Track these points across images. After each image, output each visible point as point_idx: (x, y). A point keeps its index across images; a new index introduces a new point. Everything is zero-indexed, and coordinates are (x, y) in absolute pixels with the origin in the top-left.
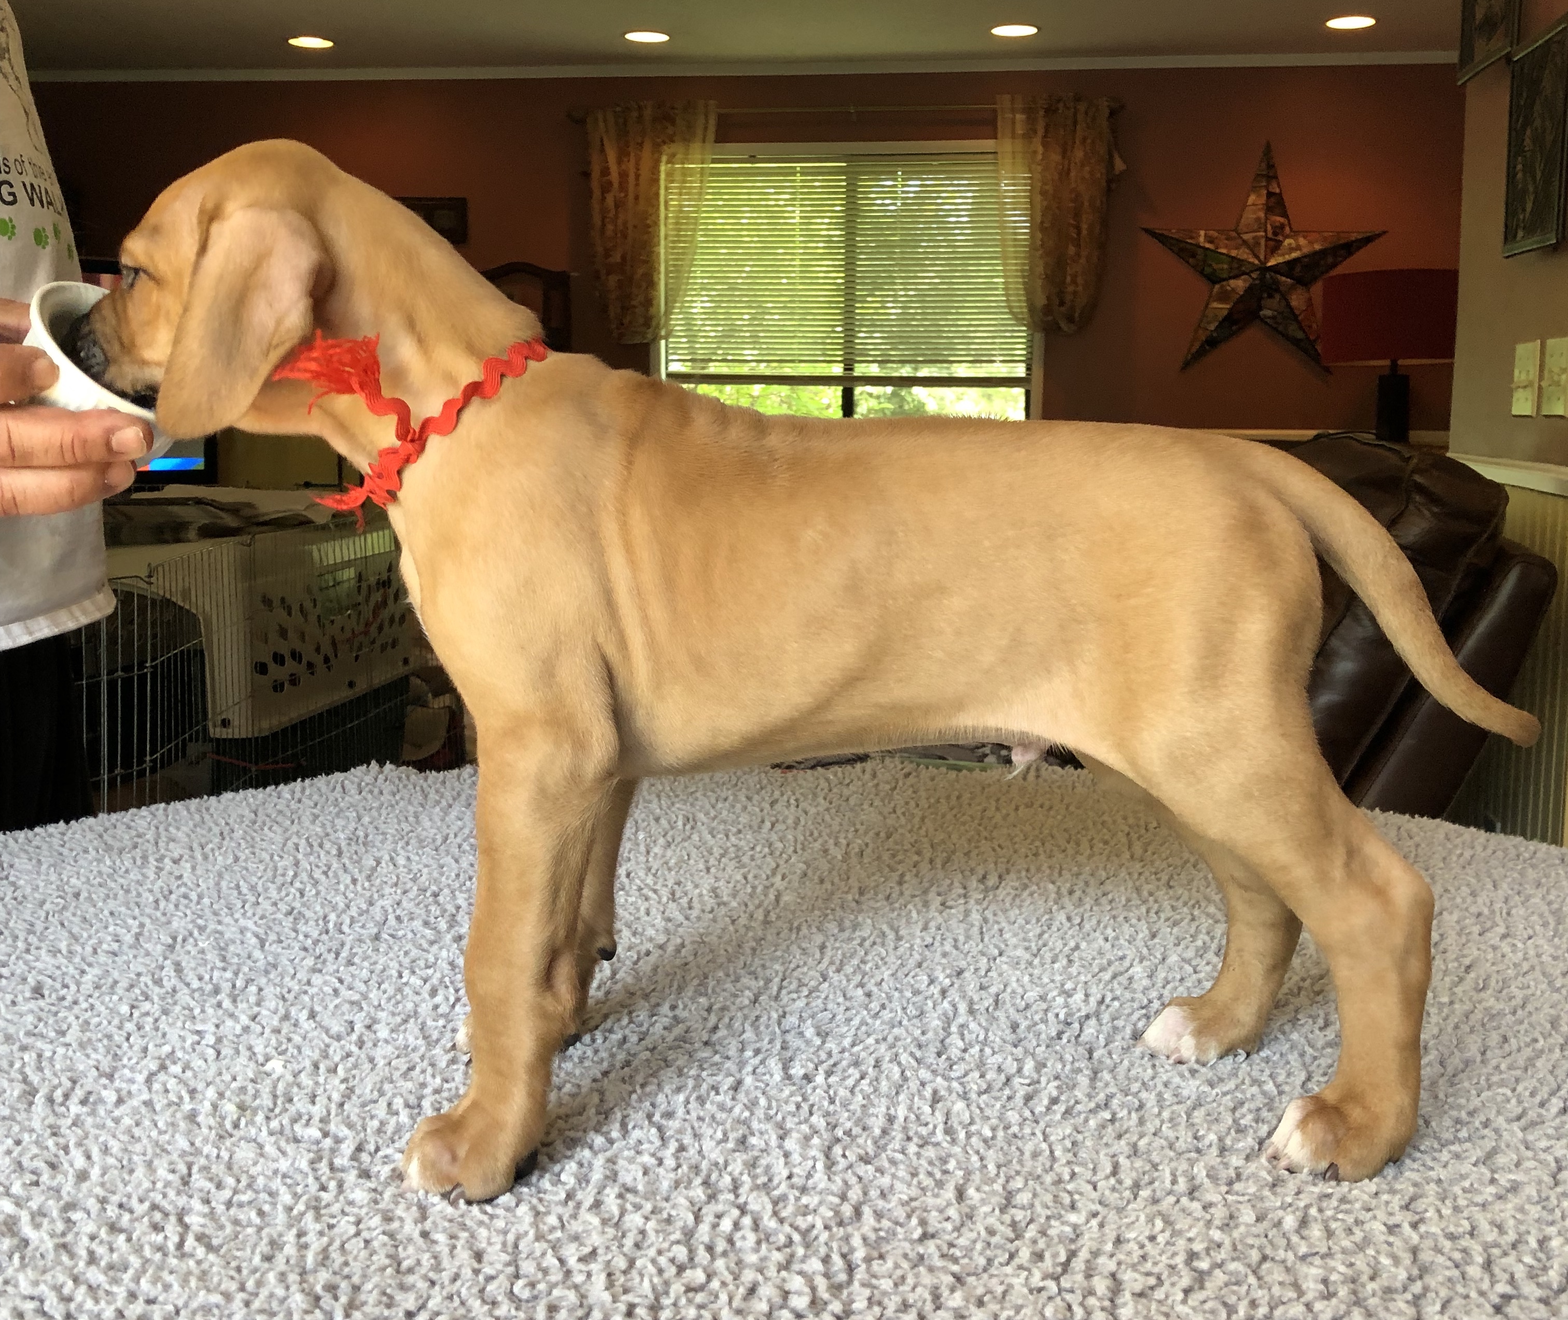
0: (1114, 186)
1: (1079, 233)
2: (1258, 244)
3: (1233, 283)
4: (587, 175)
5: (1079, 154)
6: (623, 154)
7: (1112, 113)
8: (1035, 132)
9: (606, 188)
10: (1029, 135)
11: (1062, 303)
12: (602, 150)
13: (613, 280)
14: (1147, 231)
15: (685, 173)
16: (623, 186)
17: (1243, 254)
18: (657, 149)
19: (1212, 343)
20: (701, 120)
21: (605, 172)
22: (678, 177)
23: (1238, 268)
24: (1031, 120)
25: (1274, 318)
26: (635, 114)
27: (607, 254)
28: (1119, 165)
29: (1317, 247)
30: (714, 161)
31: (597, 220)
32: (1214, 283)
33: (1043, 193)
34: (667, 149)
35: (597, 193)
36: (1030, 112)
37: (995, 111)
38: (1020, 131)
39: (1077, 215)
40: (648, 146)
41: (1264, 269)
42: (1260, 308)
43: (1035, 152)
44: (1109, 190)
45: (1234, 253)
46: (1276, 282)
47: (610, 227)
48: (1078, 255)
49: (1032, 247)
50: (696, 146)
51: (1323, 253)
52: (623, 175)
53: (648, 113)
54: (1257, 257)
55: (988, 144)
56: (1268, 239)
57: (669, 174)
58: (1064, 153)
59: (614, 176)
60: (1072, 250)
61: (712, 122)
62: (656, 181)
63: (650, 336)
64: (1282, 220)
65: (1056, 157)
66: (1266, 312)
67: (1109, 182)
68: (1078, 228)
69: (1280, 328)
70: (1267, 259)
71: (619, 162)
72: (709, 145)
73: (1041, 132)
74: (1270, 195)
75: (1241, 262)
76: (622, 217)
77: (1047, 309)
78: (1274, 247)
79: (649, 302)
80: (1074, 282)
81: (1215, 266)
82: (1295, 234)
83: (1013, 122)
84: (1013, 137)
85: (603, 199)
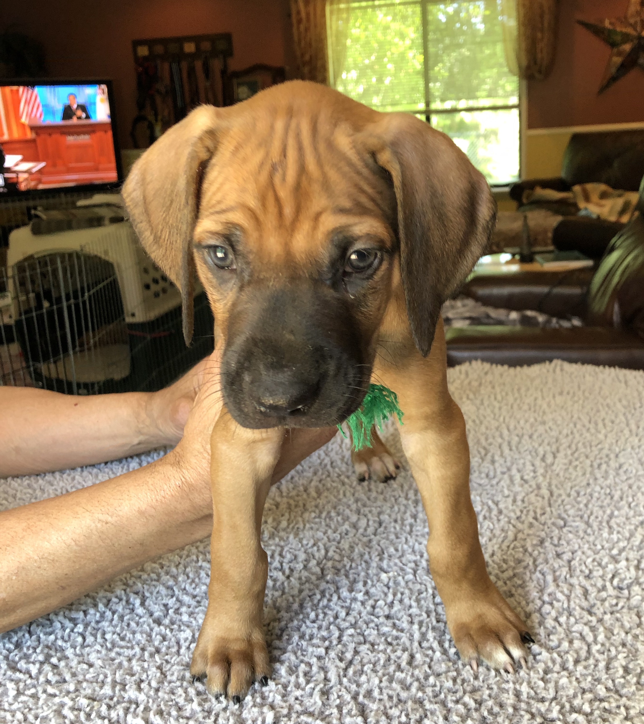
1: (543, 26)
2: (637, 24)
3: (624, 46)
4: (290, 16)
6: (307, 3)
9: (299, 21)
11: (535, 63)
12: (297, 2)
13: (306, 69)
14: (578, 22)
15: (339, 10)
16: (308, 20)
17: (629, 30)
19: (614, 79)
21: (298, 13)
22: (335, 12)
23: (626, 38)
27: (303, 55)
31: (296, 38)
32: (614, 47)
33: (523, 6)
35: (295, 24)
41: (640, 38)
42: (638, 59)
44: (558, 2)
45: (624, 30)
47: (303, 42)
48: (543, 37)
49: (519, 35)
52: (308, 15)
54: (636, 31)
56: (642, 21)
57: (331, 11)
59: (303, 15)
60: (539, 35)
62: (324, 15)
66: (641, 61)
70: (641, 33)
71: (305, 7)
75: (627, 35)
76: (308, 35)
77: (528, 67)
80: (541, 52)
81: (614, 38)
85: (298, 28)
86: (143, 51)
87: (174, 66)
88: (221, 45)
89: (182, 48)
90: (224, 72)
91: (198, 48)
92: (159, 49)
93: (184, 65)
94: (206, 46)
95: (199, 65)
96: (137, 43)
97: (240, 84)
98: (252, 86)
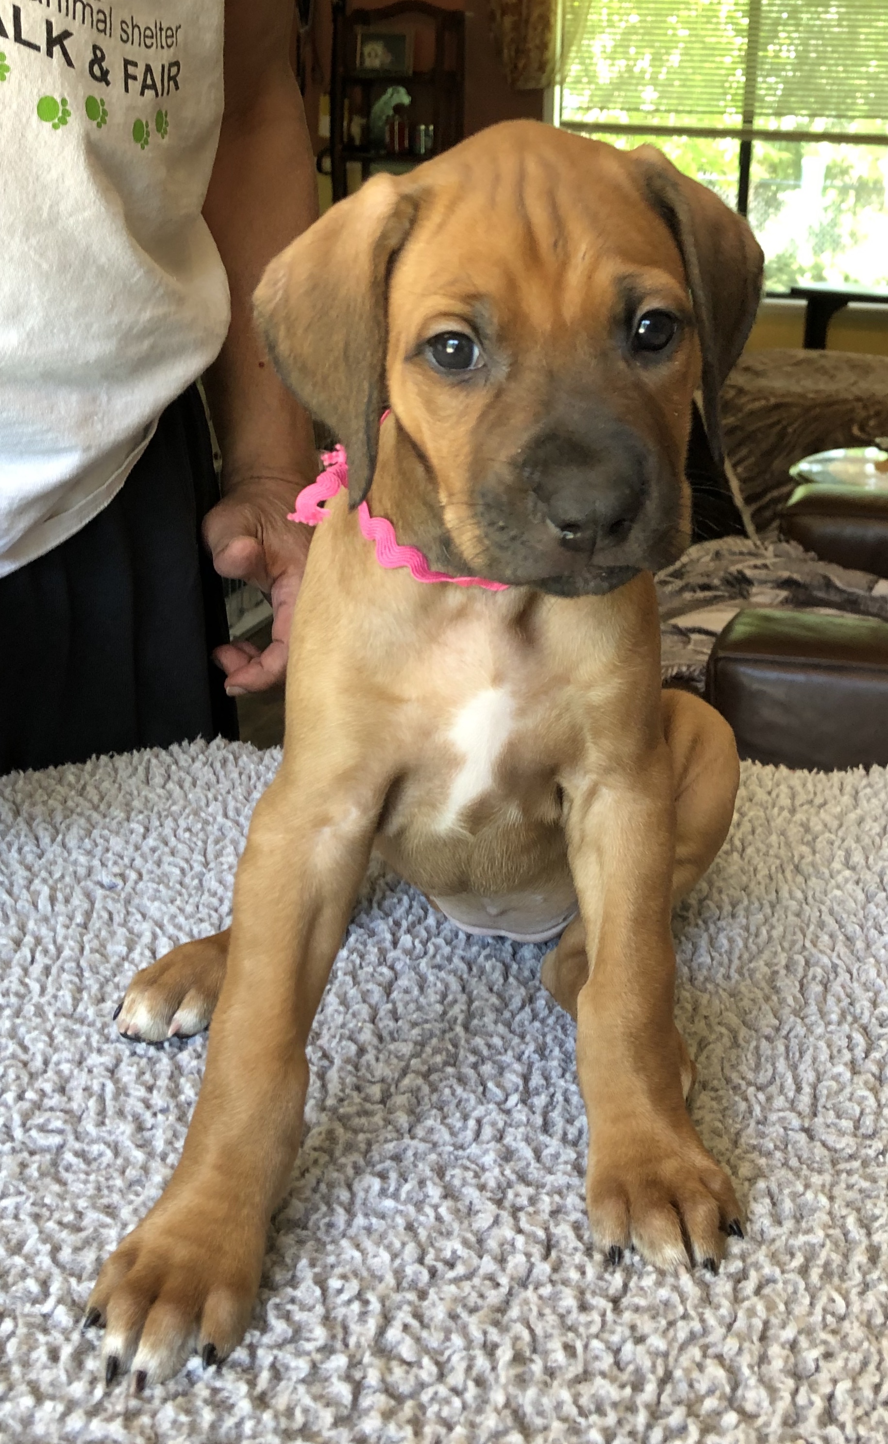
63: (544, 81)
79: (544, 46)
90: (338, 9)
97: (368, 38)
98: (393, 43)
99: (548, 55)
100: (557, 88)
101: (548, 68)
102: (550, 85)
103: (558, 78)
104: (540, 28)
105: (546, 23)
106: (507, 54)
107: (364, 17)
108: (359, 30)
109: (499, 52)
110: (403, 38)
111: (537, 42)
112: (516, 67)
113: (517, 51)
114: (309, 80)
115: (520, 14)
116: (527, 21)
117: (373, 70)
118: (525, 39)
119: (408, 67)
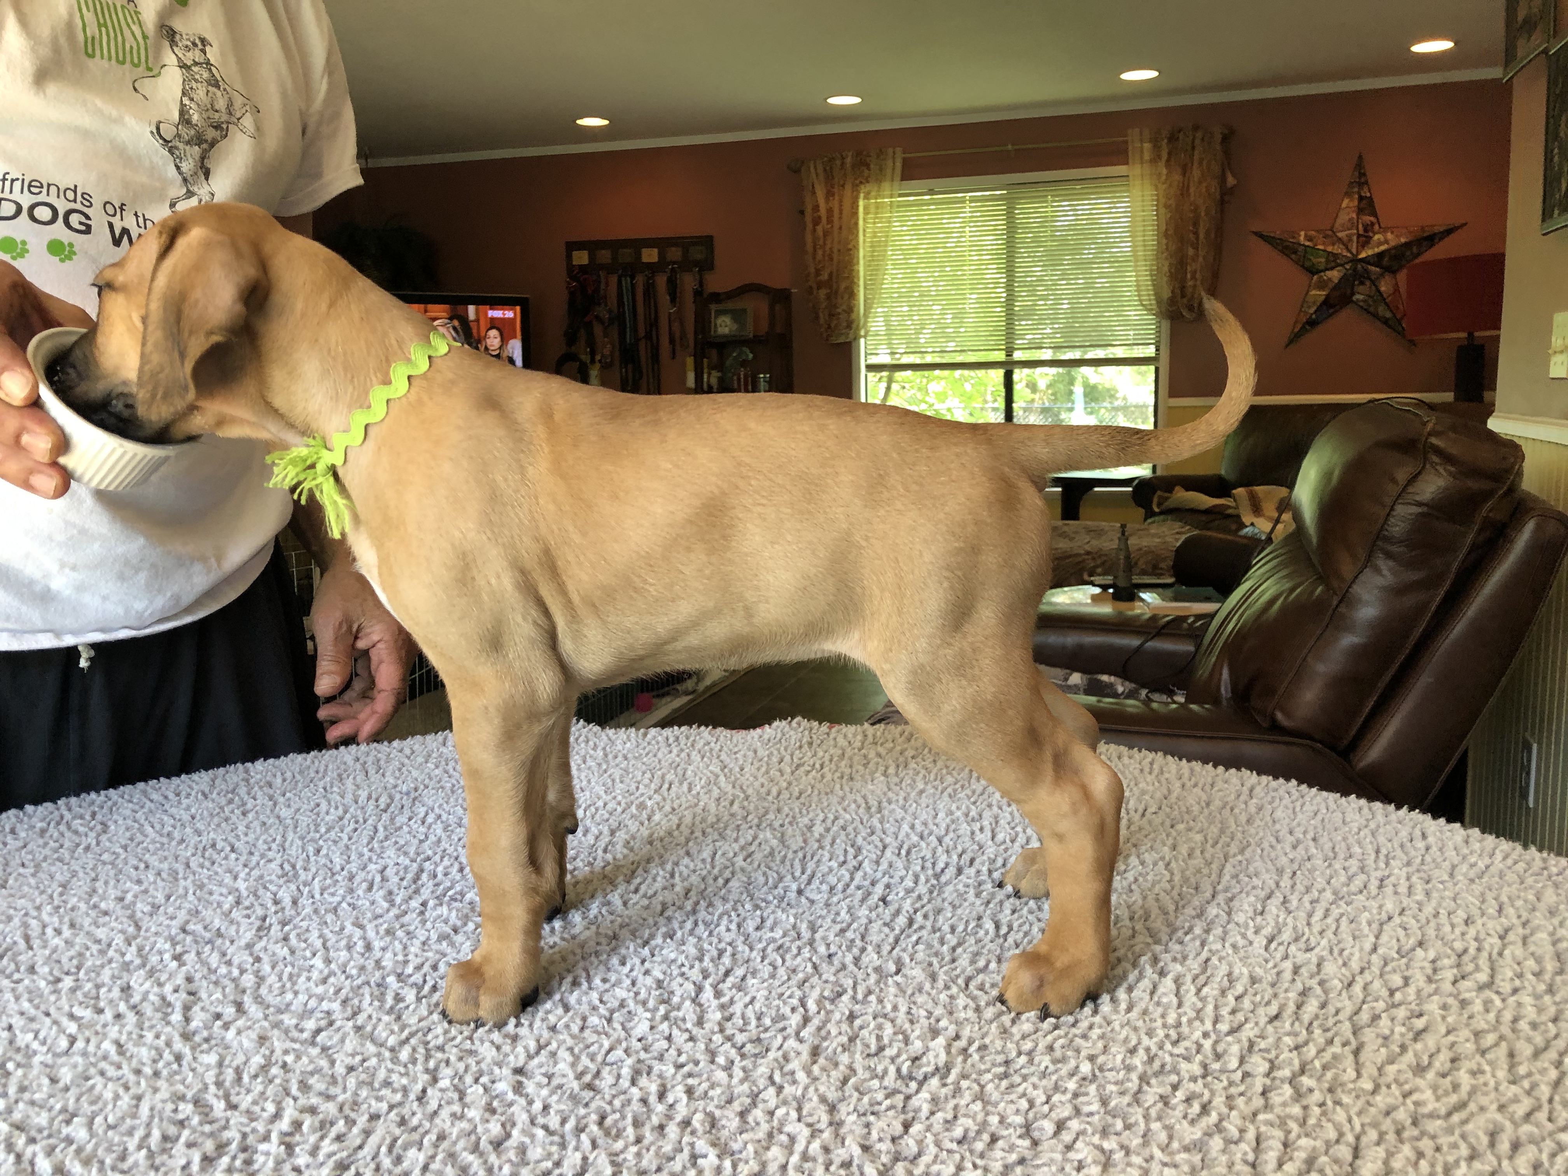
0: (1226, 198)
1: (1197, 238)
2: (1350, 240)
3: (1329, 273)
4: (802, 212)
5: (1196, 173)
6: (829, 194)
7: (1225, 139)
8: (1159, 157)
9: (817, 221)
10: (1155, 160)
12: (814, 193)
13: (823, 293)
14: (1256, 233)
15: (878, 206)
16: (830, 220)
17: (1338, 249)
18: (856, 188)
19: (1312, 323)
20: (890, 163)
21: (816, 208)
22: (872, 210)
23: (1333, 261)
24: (1156, 147)
25: (1364, 301)
26: (838, 162)
27: (818, 272)
28: (1231, 181)
29: (1403, 240)
30: (900, 195)
31: (809, 247)
32: (1313, 274)
33: (1166, 206)
34: (863, 189)
35: (810, 226)
36: (1155, 142)
37: (1126, 142)
38: (1147, 156)
39: (1196, 224)
40: (848, 187)
41: (1355, 261)
42: (1353, 294)
43: (1160, 174)
44: (1222, 202)
45: (1330, 249)
46: (1366, 271)
47: (820, 253)
48: (1197, 255)
49: (1159, 252)
50: (886, 185)
51: (1407, 245)
52: (830, 211)
53: (849, 160)
54: (1349, 251)
55: (1121, 170)
56: (1359, 236)
57: (866, 208)
58: (1184, 175)
59: (823, 212)
61: (899, 164)
62: (856, 214)
63: (851, 336)
64: (1372, 219)
65: (1177, 177)
66: (1358, 297)
67: (1223, 195)
68: (1196, 234)
69: (1372, 309)
70: (1358, 253)
71: (827, 200)
72: (896, 183)
73: (1165, 156)
74: (1361, 198)
75: (1336, 256)
76: (828, 242)
77: (1172, 301)
78: (1365, 240)
79: (850, 310)
80: (1193, 277)
81: (1315, 260)
82: (1384, 230)
83: (1142, 152)
84: (1142, 163)
85: (815, 230)
86: (581, 258)
87: (626, 282)
88: (697, 254)
89: (639, 255)
90: (698, 293)
91: (661, 255)
92: (605, 256)
93: (640, 280)
94: (675, 254)
95: (661, 281)
96: (572, 246)
97: (719, 313)
98: (738, 316)
99: (853, 316)
100: (862, 341)
101: (854, 326)
102: (857, 338)
103: (862, 333)
104: (846, 296)
105: (851, 294)
106: (823, 317)
107: (716, 297)
108: (713, 307)
109: (817, 317)
110: (744, 311)
111: (844, 307)
112: (829, 327)
113: (831, 315)
114: (678, 348)
115: (831, 287)
116: (836, 292)
117: (725, 336)
118: (835, 306)
119: (749, 332)
